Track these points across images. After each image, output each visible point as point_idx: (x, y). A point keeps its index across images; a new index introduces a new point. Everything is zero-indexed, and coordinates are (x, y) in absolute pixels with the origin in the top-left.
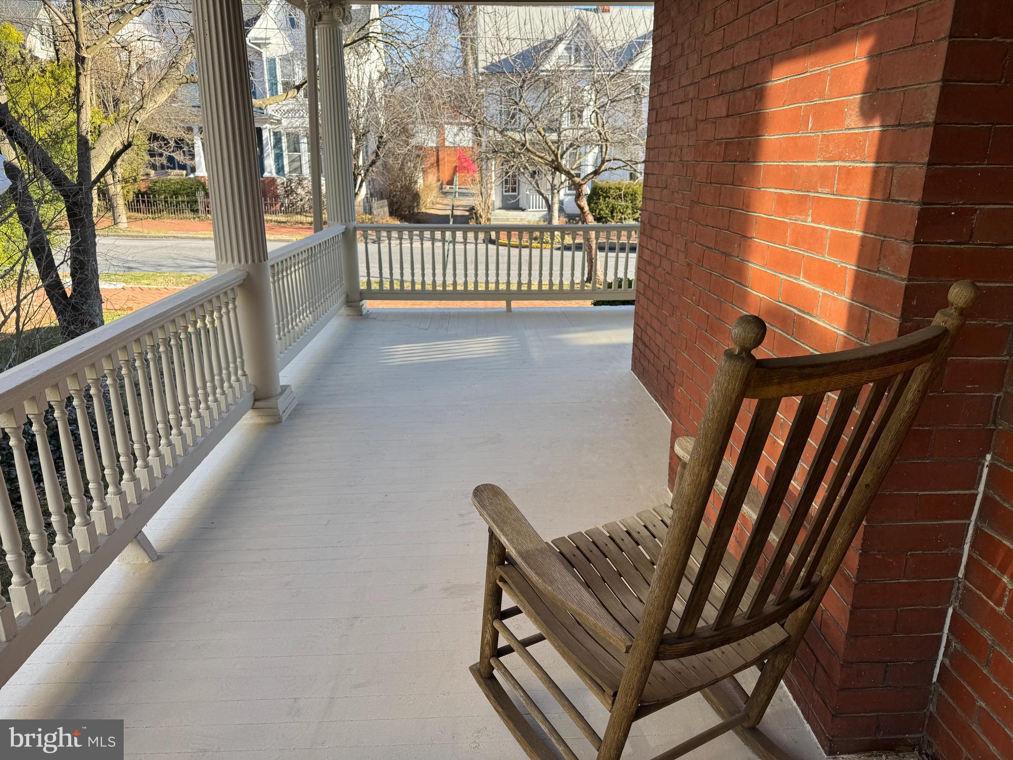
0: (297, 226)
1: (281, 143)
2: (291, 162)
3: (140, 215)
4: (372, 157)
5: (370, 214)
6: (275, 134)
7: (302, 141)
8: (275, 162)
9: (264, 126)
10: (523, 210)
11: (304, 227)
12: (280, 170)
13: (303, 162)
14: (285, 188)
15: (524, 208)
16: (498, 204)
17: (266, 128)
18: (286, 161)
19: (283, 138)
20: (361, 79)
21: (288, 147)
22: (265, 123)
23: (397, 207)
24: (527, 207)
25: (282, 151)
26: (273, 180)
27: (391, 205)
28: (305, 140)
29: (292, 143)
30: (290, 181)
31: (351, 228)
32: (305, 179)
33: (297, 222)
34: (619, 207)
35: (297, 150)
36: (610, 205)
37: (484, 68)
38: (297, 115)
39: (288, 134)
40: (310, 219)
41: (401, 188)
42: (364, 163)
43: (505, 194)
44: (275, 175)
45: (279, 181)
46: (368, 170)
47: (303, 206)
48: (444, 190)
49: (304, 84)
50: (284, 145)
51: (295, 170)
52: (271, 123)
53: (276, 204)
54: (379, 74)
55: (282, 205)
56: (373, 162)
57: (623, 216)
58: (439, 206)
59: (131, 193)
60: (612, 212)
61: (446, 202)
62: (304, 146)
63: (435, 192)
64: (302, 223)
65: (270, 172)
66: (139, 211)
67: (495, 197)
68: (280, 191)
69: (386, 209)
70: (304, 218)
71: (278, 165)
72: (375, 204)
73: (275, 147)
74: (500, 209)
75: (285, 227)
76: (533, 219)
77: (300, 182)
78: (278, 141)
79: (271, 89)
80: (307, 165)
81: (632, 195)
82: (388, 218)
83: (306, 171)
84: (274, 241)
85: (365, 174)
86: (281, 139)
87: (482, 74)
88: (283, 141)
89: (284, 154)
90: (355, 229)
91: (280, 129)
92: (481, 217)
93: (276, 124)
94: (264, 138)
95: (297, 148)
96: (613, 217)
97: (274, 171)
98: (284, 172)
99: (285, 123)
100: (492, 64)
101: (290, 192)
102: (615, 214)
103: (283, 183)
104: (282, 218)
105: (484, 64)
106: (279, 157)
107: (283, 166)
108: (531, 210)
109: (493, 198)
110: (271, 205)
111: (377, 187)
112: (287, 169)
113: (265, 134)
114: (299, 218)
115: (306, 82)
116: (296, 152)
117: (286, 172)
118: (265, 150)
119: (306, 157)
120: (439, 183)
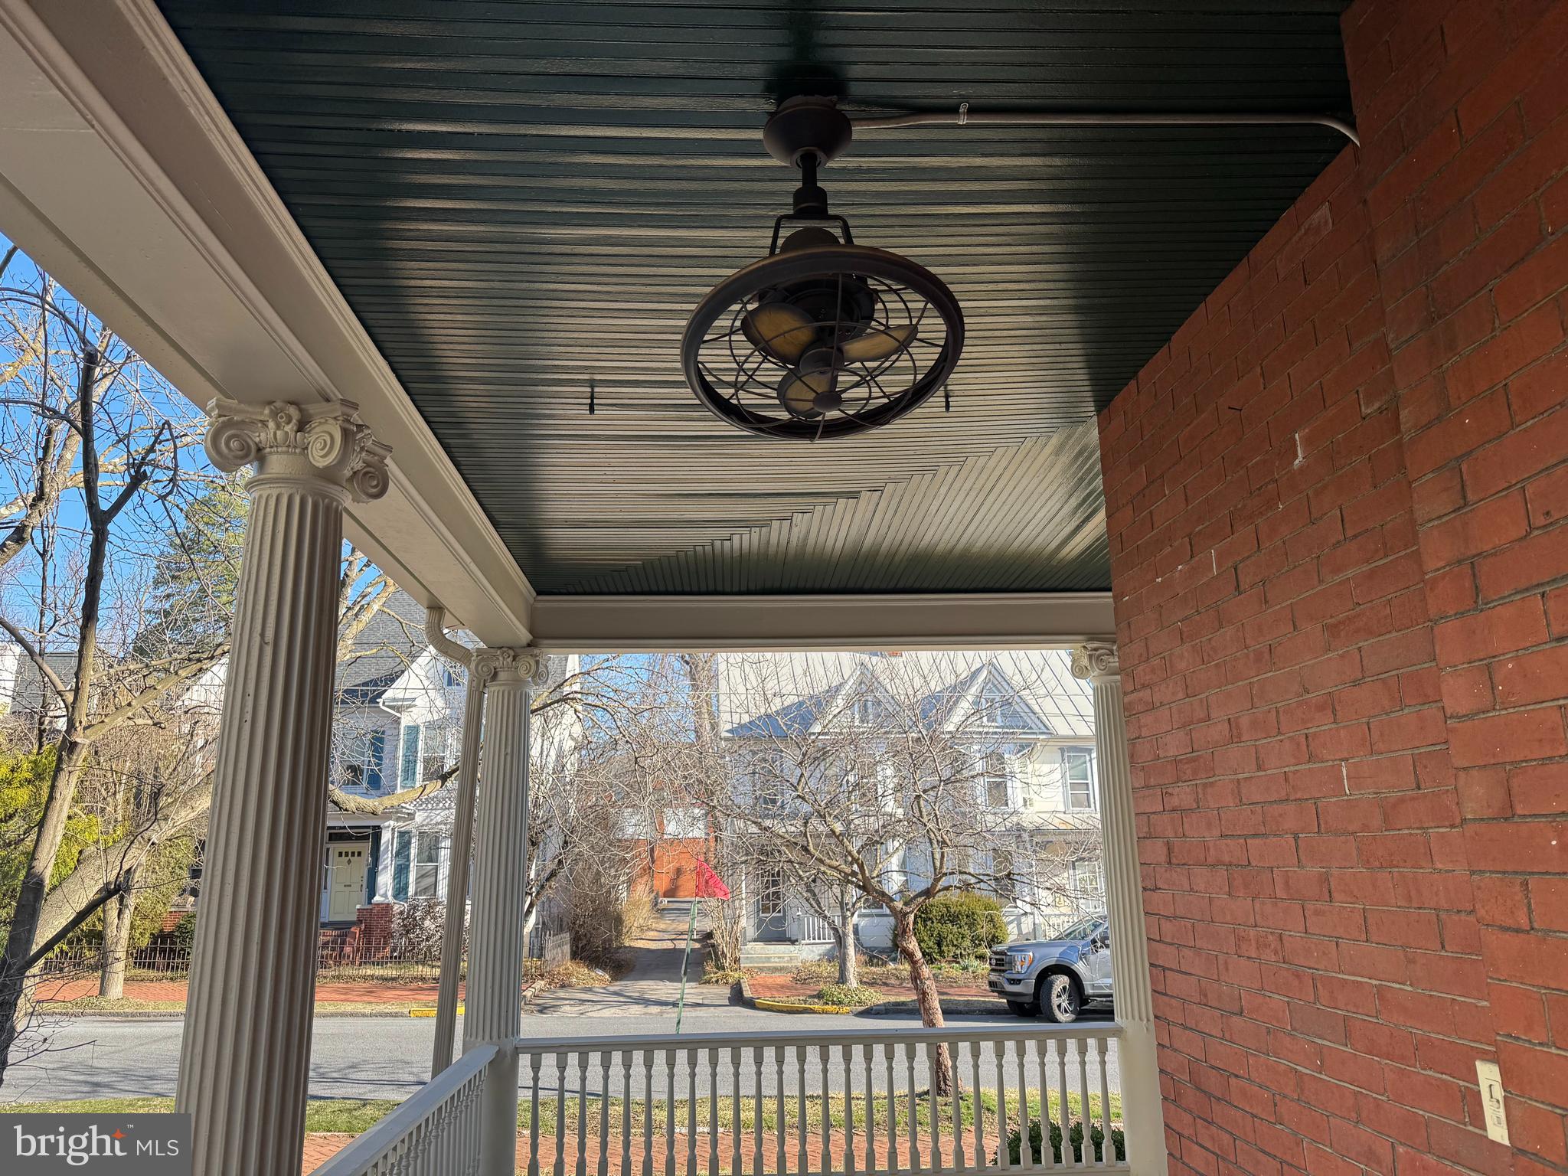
0: (414, 985)
1: (409, 849)
2: (420, 877)
3: (152, 973)
4: (551, 866)
5: (539, 957)
6: (402, 834)
7: (443, 845)
8: (394, 879)
9: (387, 824)
10: (793, 942)
11: (425, 986)
12: (400, 890)
13: (440, 877)
14: (403, 920)
15: (793, 938)
16: (751, 932)
17: (389, 827)
18: (412, 877)
19: (413, 841)
20: (545, 754)
21: (419, 854)
22: (390, 819)
23: (584, 942)
24: (800, 937)
25: (408, 860)
26: (387, 907)
27: (576, 940)
28: (448, 843)
29: (426, 848)
30: (415, 908)
31: (509, 1049)
32: (439, 903)
33: (416, 979)
34: (951, 936)
35: (432, 858)
36: (935, 933)
37: (727, 731)
38: (441, 805)
39: (422, 834)
40: (437, 972)
41: (594, 910)
42: (538, 875)
43: (761, 915)
44: (391, 899)
45: (396, 909)
46: (542, 887)
47: (429, 948)
48: (660, 906)
49: (454, 771)
50: (413, 851)
51: (425, 891)
52: (398, 819)
53: (384, 948)
54: (573, 744)
55: (394, 950)
56: (553, 874)
57: (958, 952)
58: (651, 934)
59: (147, 935)
60: (939, 944)
61: (662, 926)
62: (445, 855)
63: (646, 911)
64: (423, 979)
65: (385, 895)
66: (151, 966)
67: (747, 924)
68: (396, 925)
69: (567, 948)
70: (429, 969)
71: (399, 883)
72: (550, 942)
73: (398, 854)
74: (755, 941)
75: (394, 988)
76: (810, 957)
77: (430, 909)
78: (404, 846)
79: (406, 771)
80: (446, 882)
81: (967, 916)
82: (569, 963)
83: (443, 891)
84: (371, 1015)
85: (538, 893)
86: (409, 843)
87: (726, 739)
88: (413, 845)
89: (412, 865)
90: (517, 1051)
91: (410, 826)
92: (724, 955)
93: (405, 820)
94: (383, 840)
95: (434, 856)
96: (941, 953)
97: (390, 893)
98: (406, 893)
99: (419, 817)
100: (741, 726)
101: (411, 925)
102: (944, 948)
103: (401, 913)
104: (390, 971)
105: (728, 727)
106: (401, 871)
107: (407, 885)
108: (807, 941)
109: (743, 922)
110: (377, 950)
111: (555, 910)
112: (411, 890)
113: (386, 836)
114: (421, 970)
115: (457, 769)
116: (431, 861)
117: (410, 894)
118: (381, 860)
119: (444, 871)
120: (652, 896)
